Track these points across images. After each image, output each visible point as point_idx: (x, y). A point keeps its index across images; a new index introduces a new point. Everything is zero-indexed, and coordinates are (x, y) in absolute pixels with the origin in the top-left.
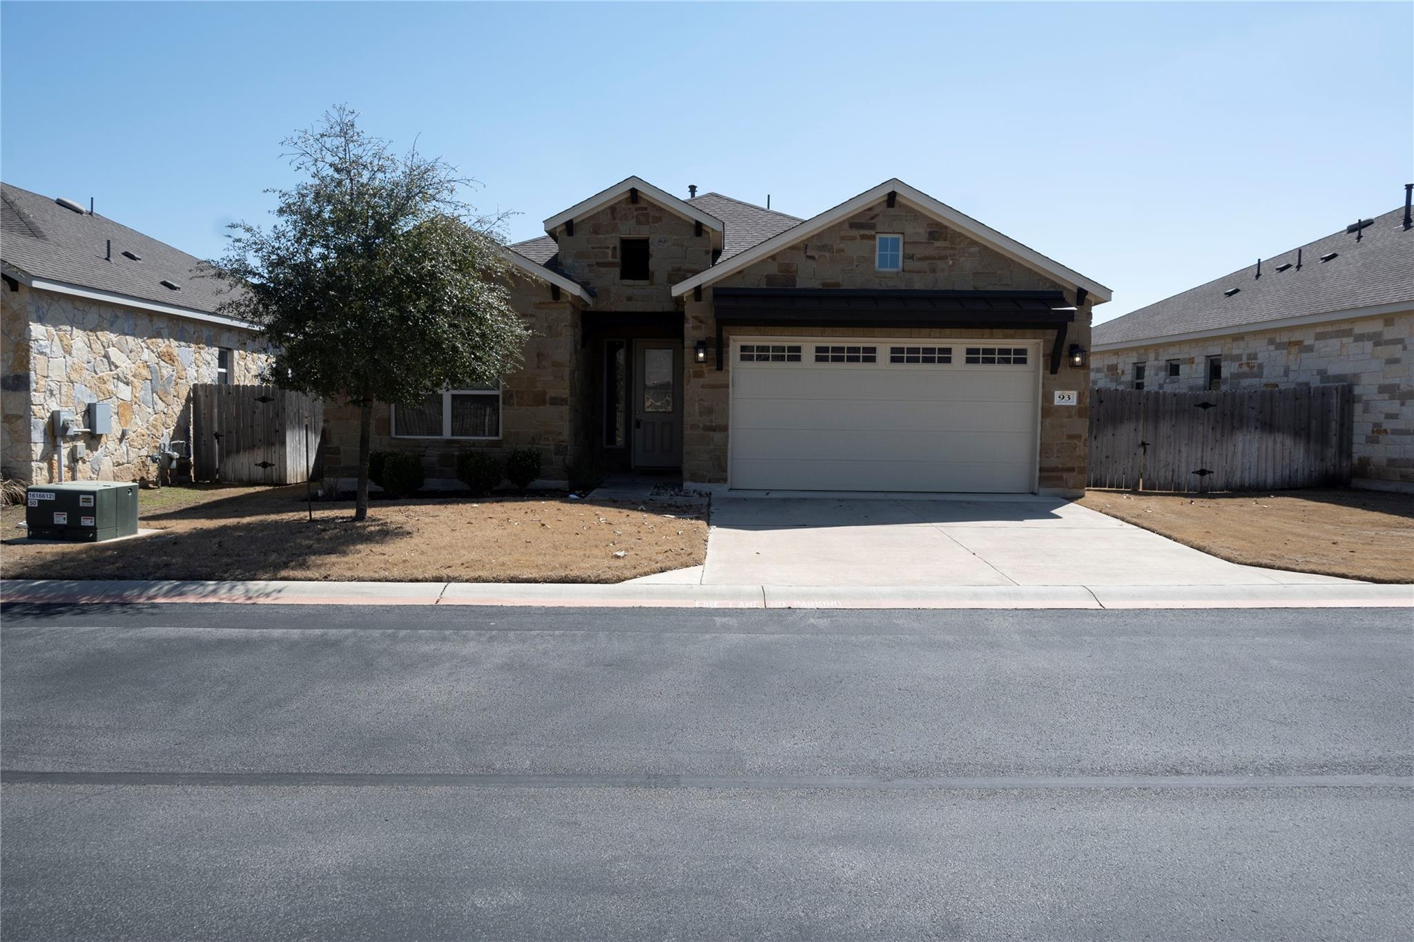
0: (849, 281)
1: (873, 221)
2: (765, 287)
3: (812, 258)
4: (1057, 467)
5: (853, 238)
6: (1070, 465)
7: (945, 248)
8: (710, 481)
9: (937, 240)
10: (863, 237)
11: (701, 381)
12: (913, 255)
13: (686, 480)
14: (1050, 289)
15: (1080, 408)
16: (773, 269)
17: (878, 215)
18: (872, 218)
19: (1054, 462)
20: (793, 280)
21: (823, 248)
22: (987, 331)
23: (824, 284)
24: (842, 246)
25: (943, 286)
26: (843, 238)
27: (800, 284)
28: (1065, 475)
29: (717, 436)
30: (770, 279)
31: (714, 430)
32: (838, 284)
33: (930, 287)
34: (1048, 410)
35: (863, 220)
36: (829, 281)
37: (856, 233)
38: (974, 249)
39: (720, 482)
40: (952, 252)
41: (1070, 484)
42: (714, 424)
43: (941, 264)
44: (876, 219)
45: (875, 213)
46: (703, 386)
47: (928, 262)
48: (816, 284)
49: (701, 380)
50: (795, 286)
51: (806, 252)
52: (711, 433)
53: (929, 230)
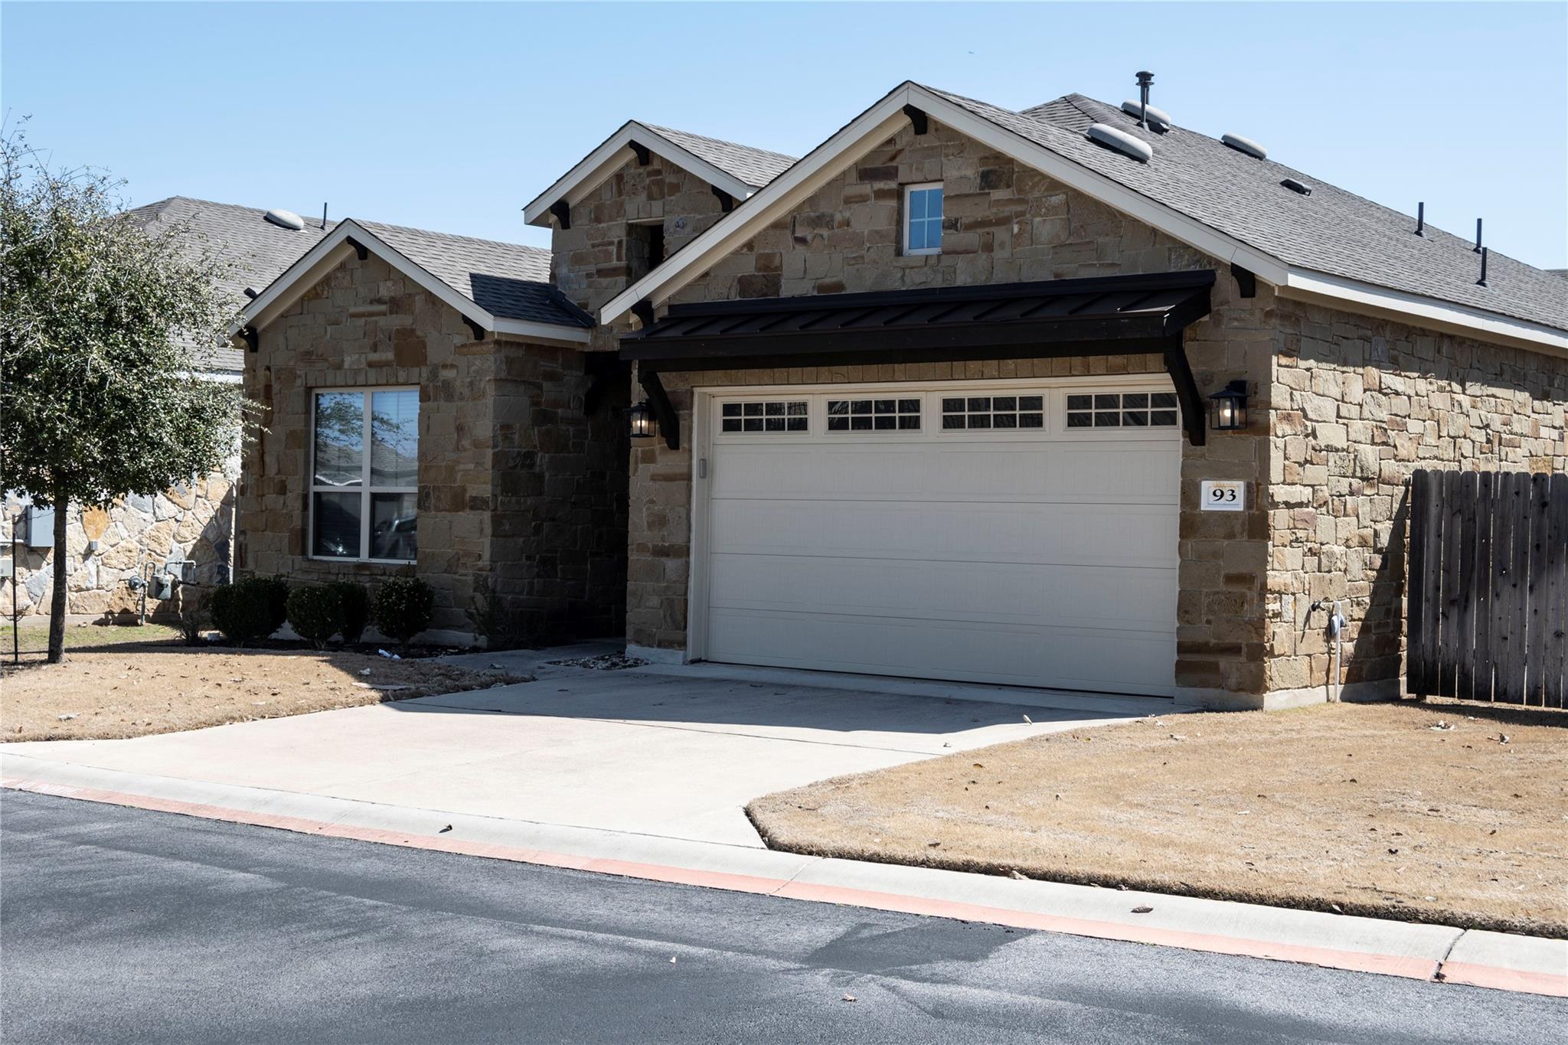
0: (859, 281)
1: (894, 164)
2: (738, 299)
3: (802, 241)
4: (1207, 644)
5: (863, 199)
6: (1230, 640)
7: (1010, 201)
8: (659, 646)
9: (995, 187)
10: (880, 194)
11: (651, 467)
12: (957, 220)
13: (630, 642)
14: (1192, 268)
15: (1251, 517)
16: (748, 267)
17: (900, 151)
18: (893, 158)
19: (1203, 633)
20: (775, 283)
21: (819, 221)
22: (1077, 361)
23: (820, 288)
24: (847, 214)
25: (1002, 276)
26: (848, 201)
27: (788, 290)
28: (1224, 662)
29: (671, 564)
30: (744, 283)
31: (668, 555)
32: (840, 286)
33: (981, 280)
34: (1192, 523)
35: (878, 164)
36: (827, 281)
37: (867, 188)
38: (1057, 199)
39: (673, 647)
40: (1019, 208)
41: (1233, 681)
42: (667, 544)
43: (1000, 234)
44: (898, 159)
45: (898, 147)
46: (654, 478)
47: (980, 231)
48: (804, 288)
49: (652, 466)
50: (777, 292)
51: (794, 232)
52: (663, 559)
53: (981, 170)
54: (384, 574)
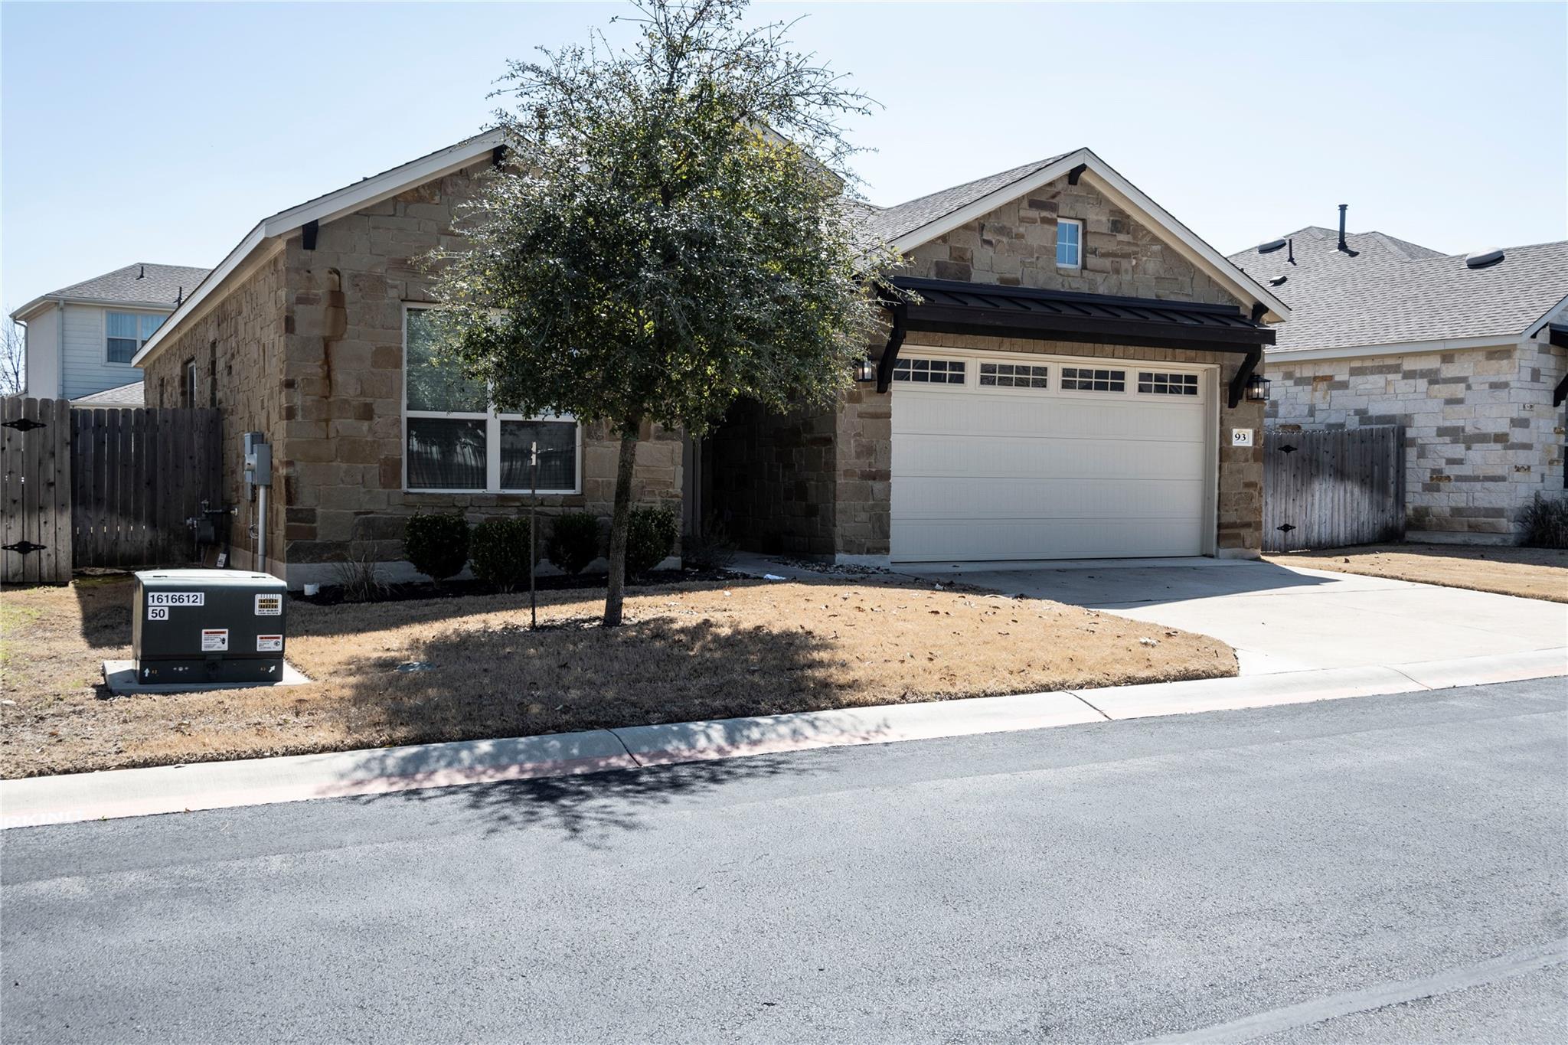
0: (1032, 279)
1: (1054, 201)
2: (935, 278)
3: (989, 243)
4: (1236, 523)
5: (1033, 221)
6: (1247, 519)
7: (1129, 243)
8: (868, 552)
9: (1120, 232)
10: (1044, 220)
11: (860, 407)
12: (1096, 249)
13: (839, 551)
14: (1228, 304)
15: (1255, 449)
16: (943, 255)
17: (1058, 193)
18: (1053, 197)
19: (1231, 517)
20: (966, 272)
21: (1002, 231)
22: (1169, 351)
23: (1002, 280)
24: (1022, 230)
25: (1128, 292)
26: (1022, 220)
27: (978, 277)
28: (1243, 532)
29: (877, 486)
30: (940, 267)
31: (874, 479)
32: (1017, 281)
33: (1114, 292)
34: (1226, 453)
35: (1043, 198)
36: (1007, 276)
37: (1034, 214)
38: (1156, 248)
39: (881, 553)
40: (1135, 249)
41: (1247, 544)
42: (874, 470)
43: (1125, 264)
44: (1057, 198)
45: (1056, 190)
46: (860, 415)
47: (1111, 259)
48: (992, 279)
49: (857, 405)
50: (969, 278)
51: (982, 236)
52: (870, 482)
53: (1111, 218)
54: (542, 505)
